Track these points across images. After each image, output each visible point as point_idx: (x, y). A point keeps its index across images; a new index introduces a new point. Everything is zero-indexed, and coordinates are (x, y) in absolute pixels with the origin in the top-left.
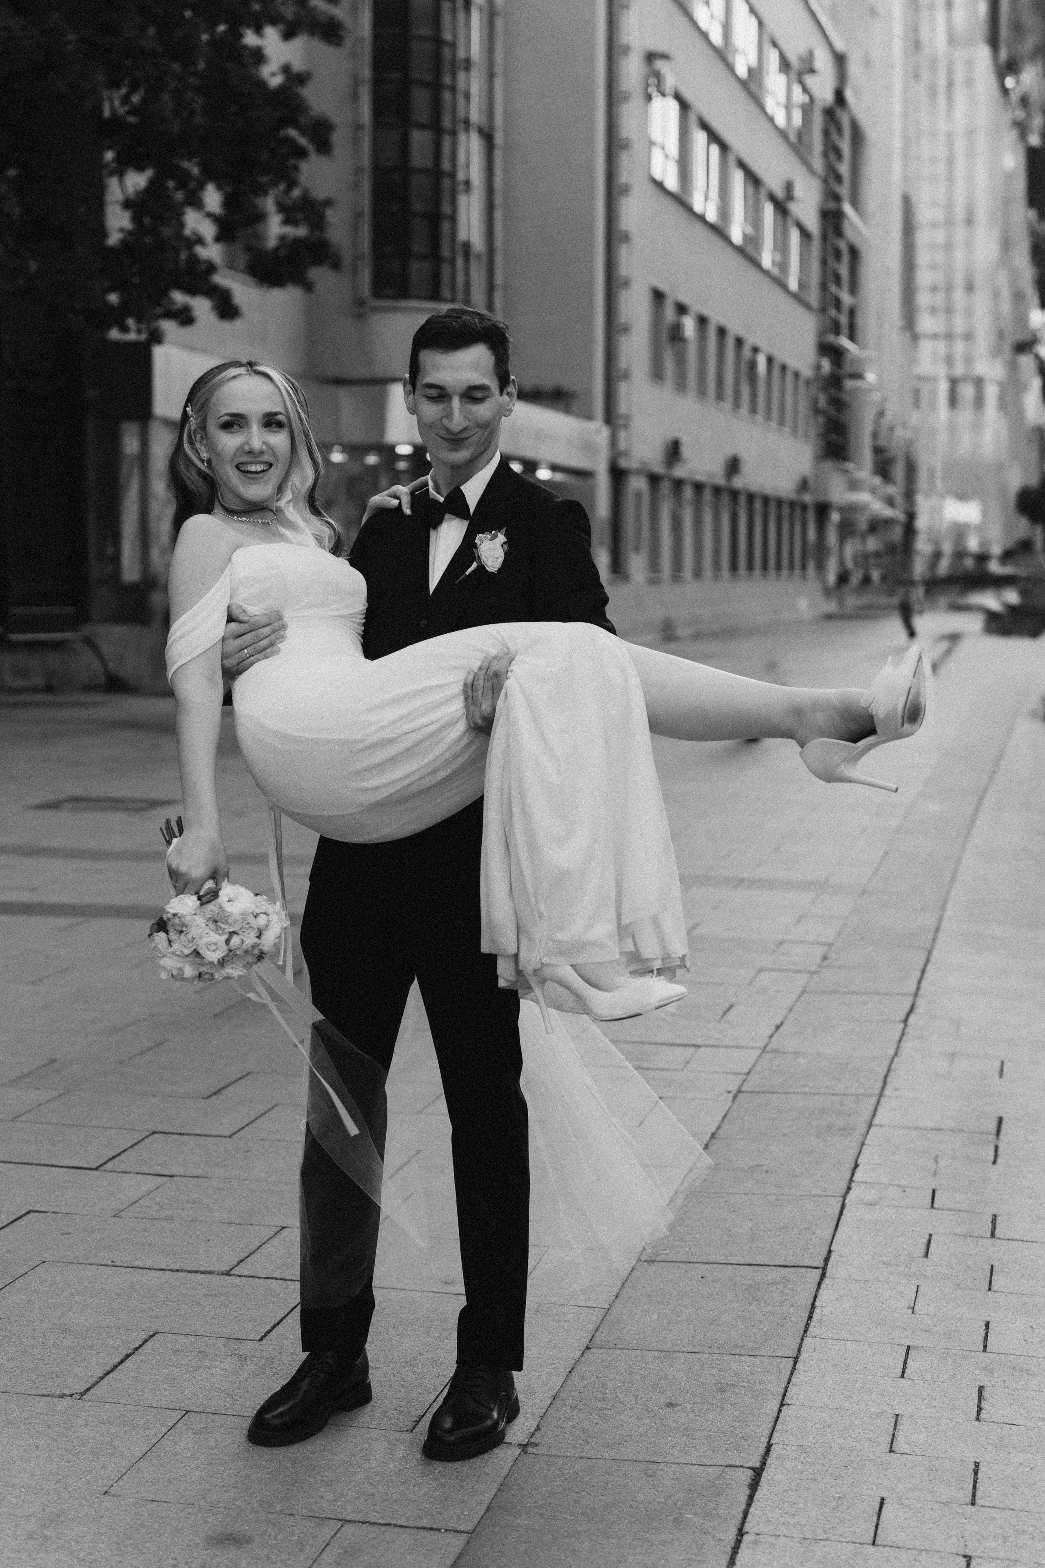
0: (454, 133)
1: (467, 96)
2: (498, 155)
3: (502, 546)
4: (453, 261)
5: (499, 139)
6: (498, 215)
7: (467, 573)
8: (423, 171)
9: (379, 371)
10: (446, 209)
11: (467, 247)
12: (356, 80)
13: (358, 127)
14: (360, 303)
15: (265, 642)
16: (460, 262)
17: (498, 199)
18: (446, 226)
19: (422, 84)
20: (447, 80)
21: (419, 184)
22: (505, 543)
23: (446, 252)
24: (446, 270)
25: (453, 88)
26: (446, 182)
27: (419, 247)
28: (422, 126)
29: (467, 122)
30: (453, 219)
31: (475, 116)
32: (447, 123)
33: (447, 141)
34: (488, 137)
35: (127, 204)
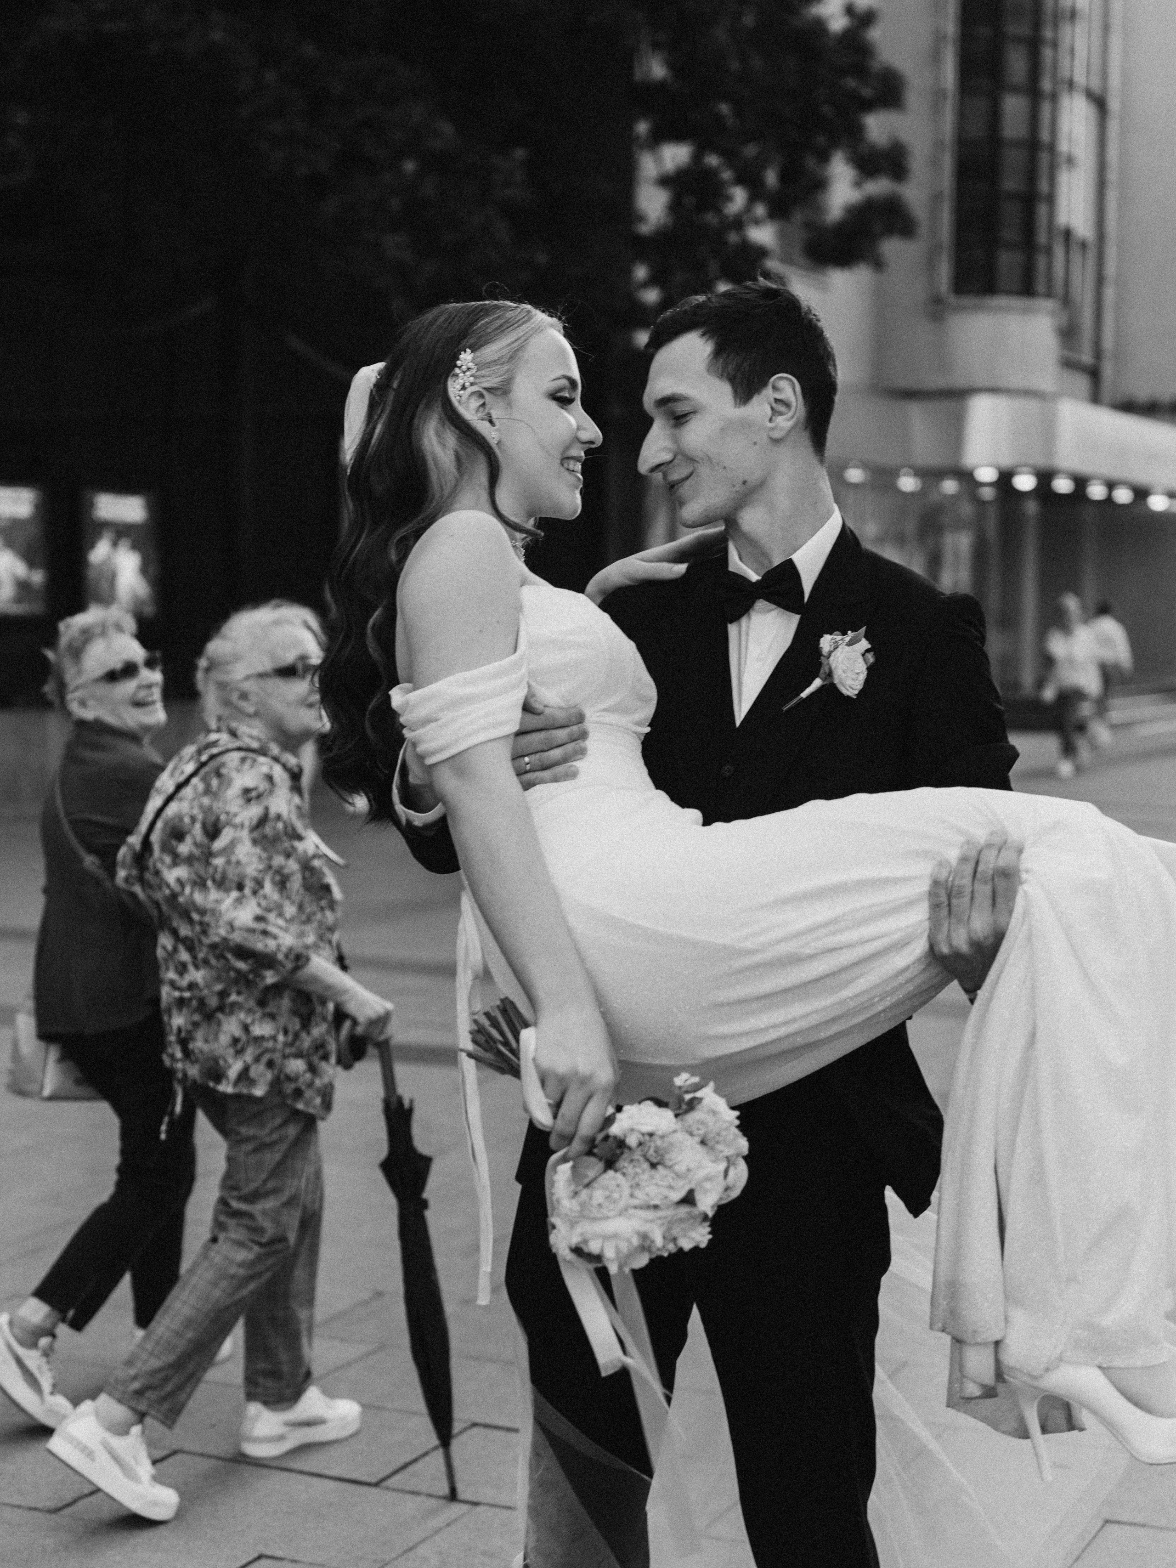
0: (1054, 98)
1: (1072, 51)
2: (1113, 126)
3: (863, 655)
4: (1049, 251)
5: (1114, 105)
6: (1112, 196)
7: (804, 695)
8: (1017, 144)
9: (958, 380)
10: (1043, 186)
11: (1068, 234)
12: (939, 38)
13: (939, 94)
14: (937, 301)
15: (556, 753)
16: (1059, 252)
17: (1112, 176)
18: (1042, 210)
19: (1019, 40)
20: (1048, 33)
21: (1013, 159)
22: (867, 651)
23: (1042, 238)
24: (1041, 262)
25: (1055, 45)
26: (1044, 158)
27: (1010, 233)
28: (1015, 90)
29: (1071, 85)
30: (1051, 199)
31: (1080, 78)
32: (1046, 85)
33: (1046, 108)
34: (1099, 102)
35: (664, 181)
